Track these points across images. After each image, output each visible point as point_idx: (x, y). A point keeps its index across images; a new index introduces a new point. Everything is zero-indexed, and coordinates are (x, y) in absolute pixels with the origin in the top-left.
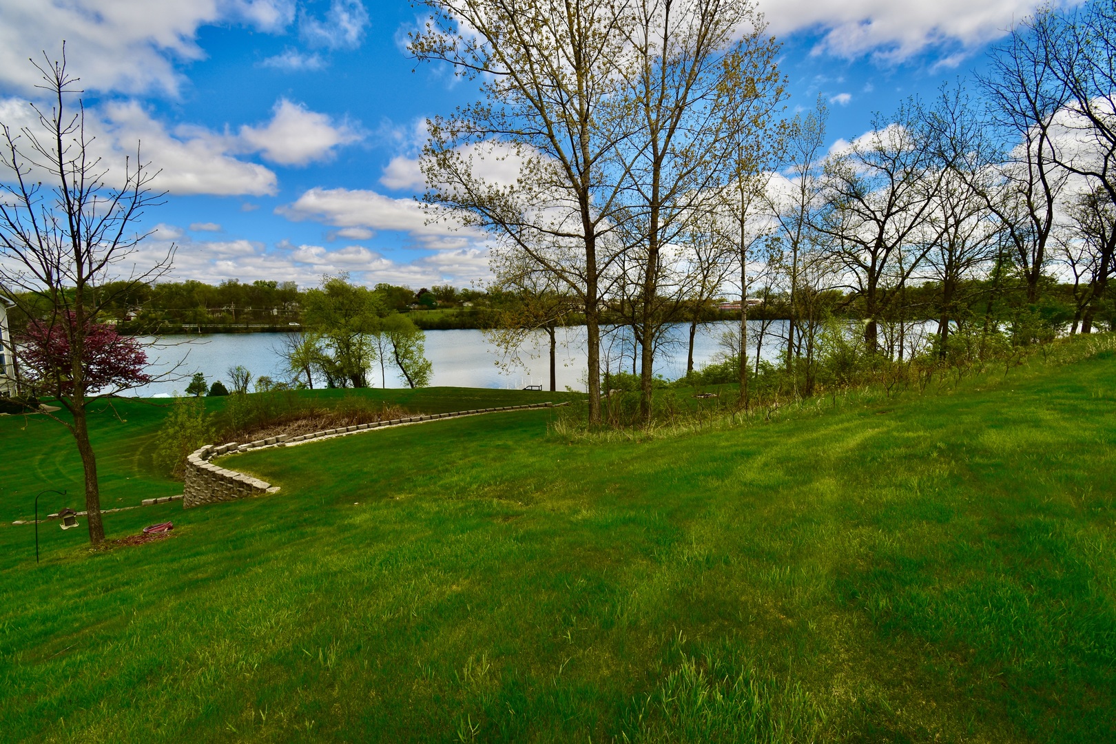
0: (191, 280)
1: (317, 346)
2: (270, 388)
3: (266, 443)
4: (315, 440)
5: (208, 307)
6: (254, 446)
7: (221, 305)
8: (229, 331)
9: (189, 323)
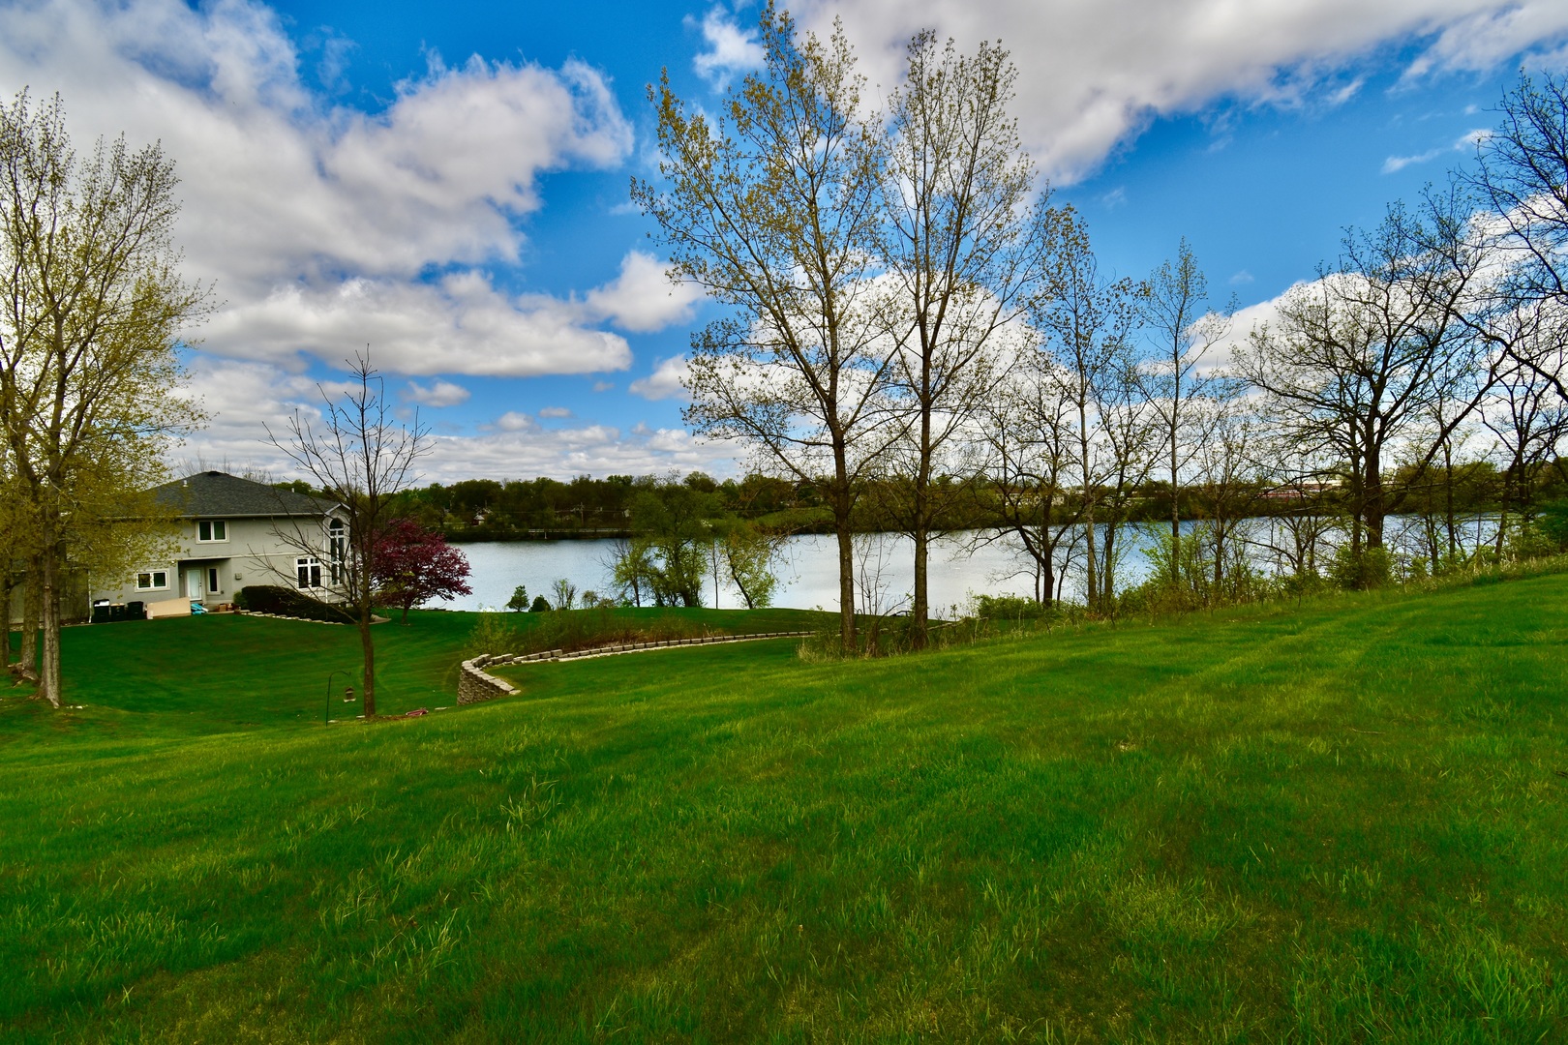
0: (542, 476)
1: (645, 557)
2: (596, 604)
3: (541, 657)
4: (589, 657)
5: (556, 509)
6: (529, 659)
7: (569, 506)
8: (576, 537)
9: (536, 528)
